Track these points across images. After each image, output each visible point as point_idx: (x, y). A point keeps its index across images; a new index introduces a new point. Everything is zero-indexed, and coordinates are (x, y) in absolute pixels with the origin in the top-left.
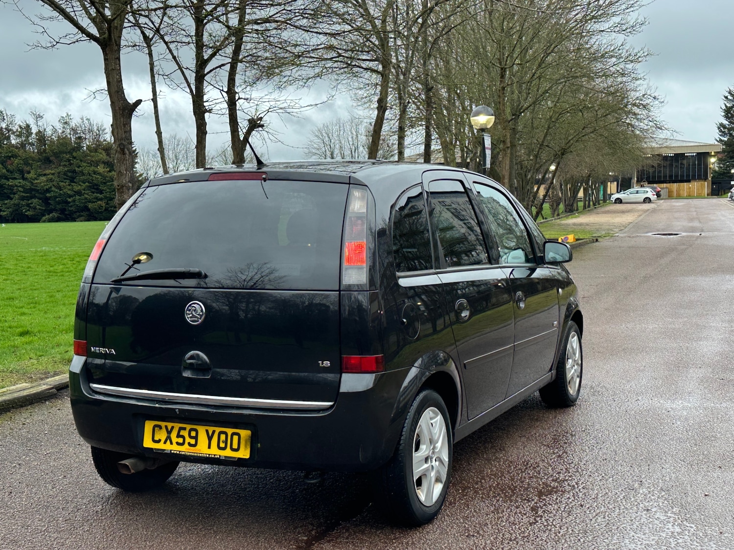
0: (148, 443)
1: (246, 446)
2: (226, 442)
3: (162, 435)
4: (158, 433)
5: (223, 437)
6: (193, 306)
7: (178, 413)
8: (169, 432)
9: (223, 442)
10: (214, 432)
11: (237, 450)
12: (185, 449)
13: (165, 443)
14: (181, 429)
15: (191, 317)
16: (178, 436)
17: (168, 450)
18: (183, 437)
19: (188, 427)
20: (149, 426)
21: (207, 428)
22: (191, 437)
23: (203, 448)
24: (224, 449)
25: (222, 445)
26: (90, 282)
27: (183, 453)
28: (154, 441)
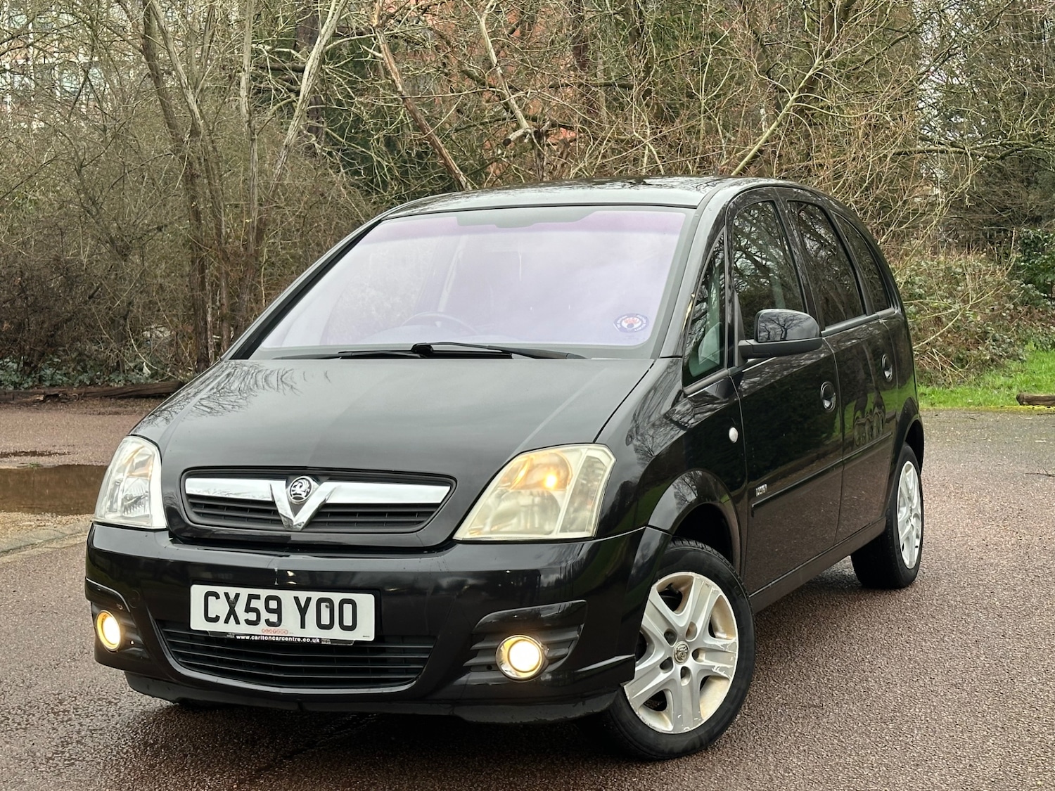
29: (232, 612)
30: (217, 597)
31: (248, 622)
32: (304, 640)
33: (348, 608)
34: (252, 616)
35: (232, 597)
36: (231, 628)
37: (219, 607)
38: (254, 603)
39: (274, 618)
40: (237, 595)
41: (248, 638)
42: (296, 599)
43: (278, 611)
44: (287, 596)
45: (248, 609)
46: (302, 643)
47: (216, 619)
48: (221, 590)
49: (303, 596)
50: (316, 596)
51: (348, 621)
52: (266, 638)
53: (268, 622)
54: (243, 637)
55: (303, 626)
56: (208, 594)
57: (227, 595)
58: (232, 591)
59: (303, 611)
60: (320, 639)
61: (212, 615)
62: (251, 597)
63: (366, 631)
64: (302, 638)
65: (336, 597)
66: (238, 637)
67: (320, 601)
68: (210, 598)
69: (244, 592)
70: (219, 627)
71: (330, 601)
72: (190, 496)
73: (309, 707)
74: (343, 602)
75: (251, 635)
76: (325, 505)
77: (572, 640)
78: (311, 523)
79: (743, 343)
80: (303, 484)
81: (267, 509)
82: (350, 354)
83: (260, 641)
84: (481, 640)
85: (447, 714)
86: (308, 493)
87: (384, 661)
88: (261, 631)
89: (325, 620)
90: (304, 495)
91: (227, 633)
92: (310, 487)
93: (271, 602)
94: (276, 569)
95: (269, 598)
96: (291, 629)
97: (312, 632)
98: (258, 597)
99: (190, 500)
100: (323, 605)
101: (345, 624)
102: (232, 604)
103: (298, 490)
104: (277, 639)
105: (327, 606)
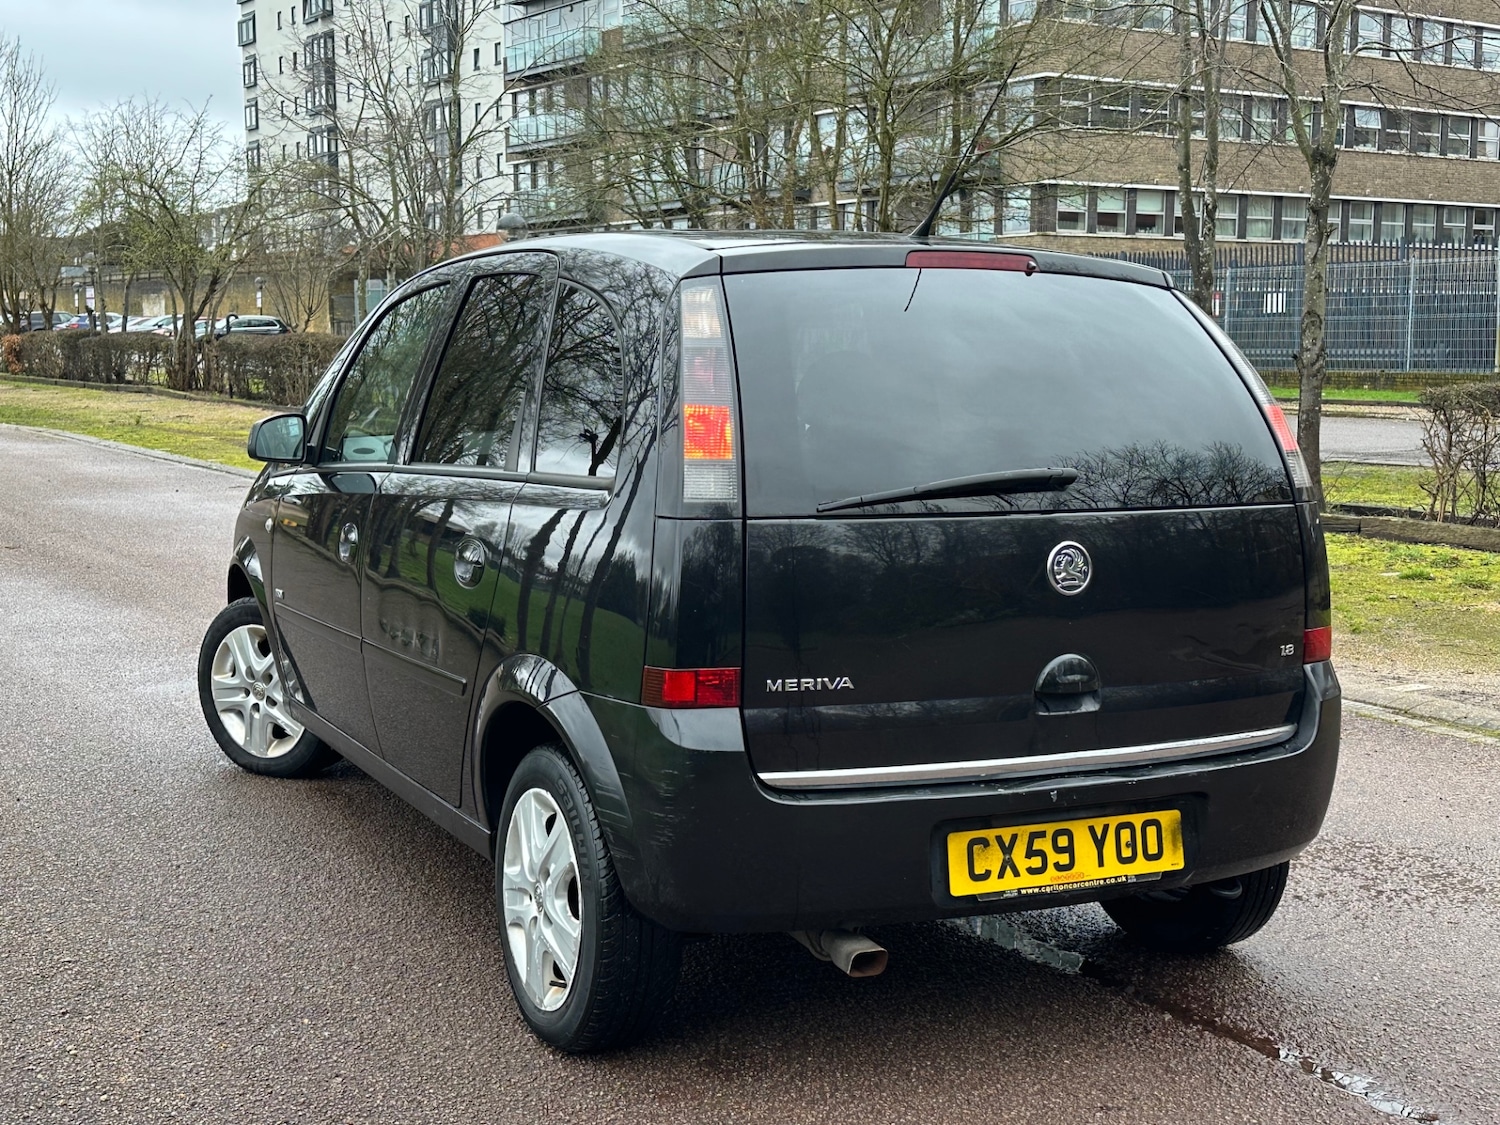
0: (961, 885)
1: (1174, 845)
2: (1133, 844)
3: (991, 860)
4: (982, 856)
5: (1125, 835)
6: (1066, 554)
7: (1055, 798)
8: (1007, 850)
9: (1127, 845)
10: (1106, 828)
11: (1158, 856)
12: (1050, 880)
13: (1001, 875)
14: (1033, 836)
15: (1064, 580)
16: (1030, 854)
17: (1011, 891)
18: (1042, 854)
19: (1050, 828)
20: (957, 845)
21: (1091, 822)
22: (1058, 850)
23: (1089, 869)
24: (1132, 859)
25: (1127, 853)
26: (740, 515)
27: (1048, 890)
28: (975, 877)
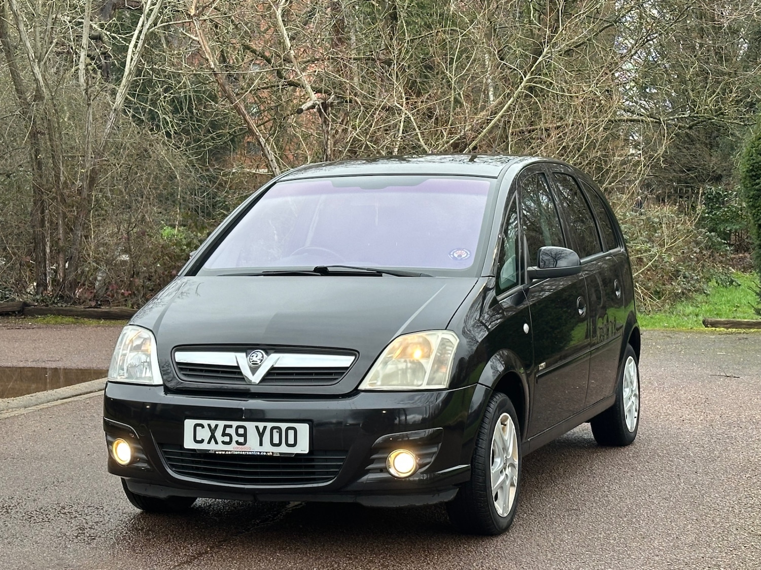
29: (213, 436)
30: (203, 426)
31: (224, 443)
32: (262, 453)
33: (291, 433)
34: (227, 439)
35: (213, 427)
36: (212, 447)
37: (204, 434)
38: (228, 431)
39: (241, 440)
40: (217, 426)
41: (223, 453)
42: (257, 427)
43: (245, 435)
44: (251, 426)
45: (224, 434)
46: (260, 456)
47: (202, 441)
48: (205, 422)
49: (261, 425)
50: (270, 425)
51: (291, 441)
52: (236, 453)
53: (237, 442)
54: (220, 453)
55: (261, 444)
56: (196, 425)
57: (209, 425)
58: (213, 423)
59: (261, 435)
60: (273, 453)
61: (198, 438)
62: (226, 427)
63: (303, 447)
64: (260, 452)
65: (284, 426)
66: (217, 453)
67: (273, 428)
68: (197, 427)
69: (221, 424)
70: (204, 446)
71: (279, 429)
72: (178, 364)
73: (261, 499)
74: (288, 429)
75: (226, 451)
76: (273, 368)
77: (434, 453)
78: (264, 380)
79: (530, 268)
80: (258, 355)
81: (234, 372)
82: (272, 273)
83: (232, 455)
84: (377, 453)
85: (352, 501)
86: (261, 360)
87: (313, 467)
88: (233, 448)
89: (276, 441)
90: (259, 362)
91: (209, 450)
92: (263, 357)
93: (239, 429)
94: (244, 408)
95: (238, 427)
96: (253, 446)
97: (267, 449)
98: (231, 426)
99: (179, 366)
100: (275, 431)
101: (289, 443)
102: (213, 431)
103: (254, 359)
104: (244, 453)
105: (277, 432)
